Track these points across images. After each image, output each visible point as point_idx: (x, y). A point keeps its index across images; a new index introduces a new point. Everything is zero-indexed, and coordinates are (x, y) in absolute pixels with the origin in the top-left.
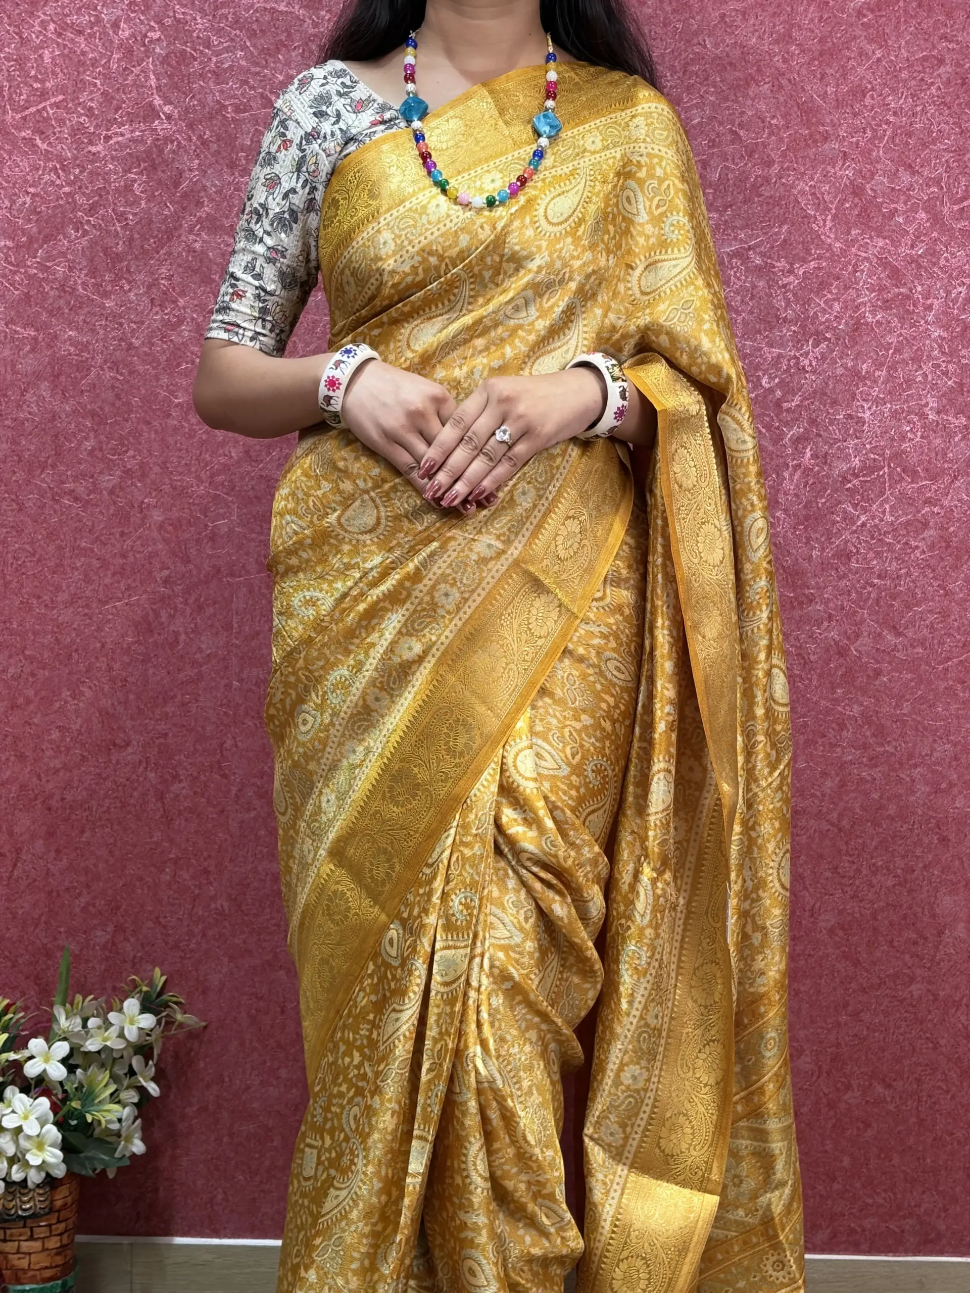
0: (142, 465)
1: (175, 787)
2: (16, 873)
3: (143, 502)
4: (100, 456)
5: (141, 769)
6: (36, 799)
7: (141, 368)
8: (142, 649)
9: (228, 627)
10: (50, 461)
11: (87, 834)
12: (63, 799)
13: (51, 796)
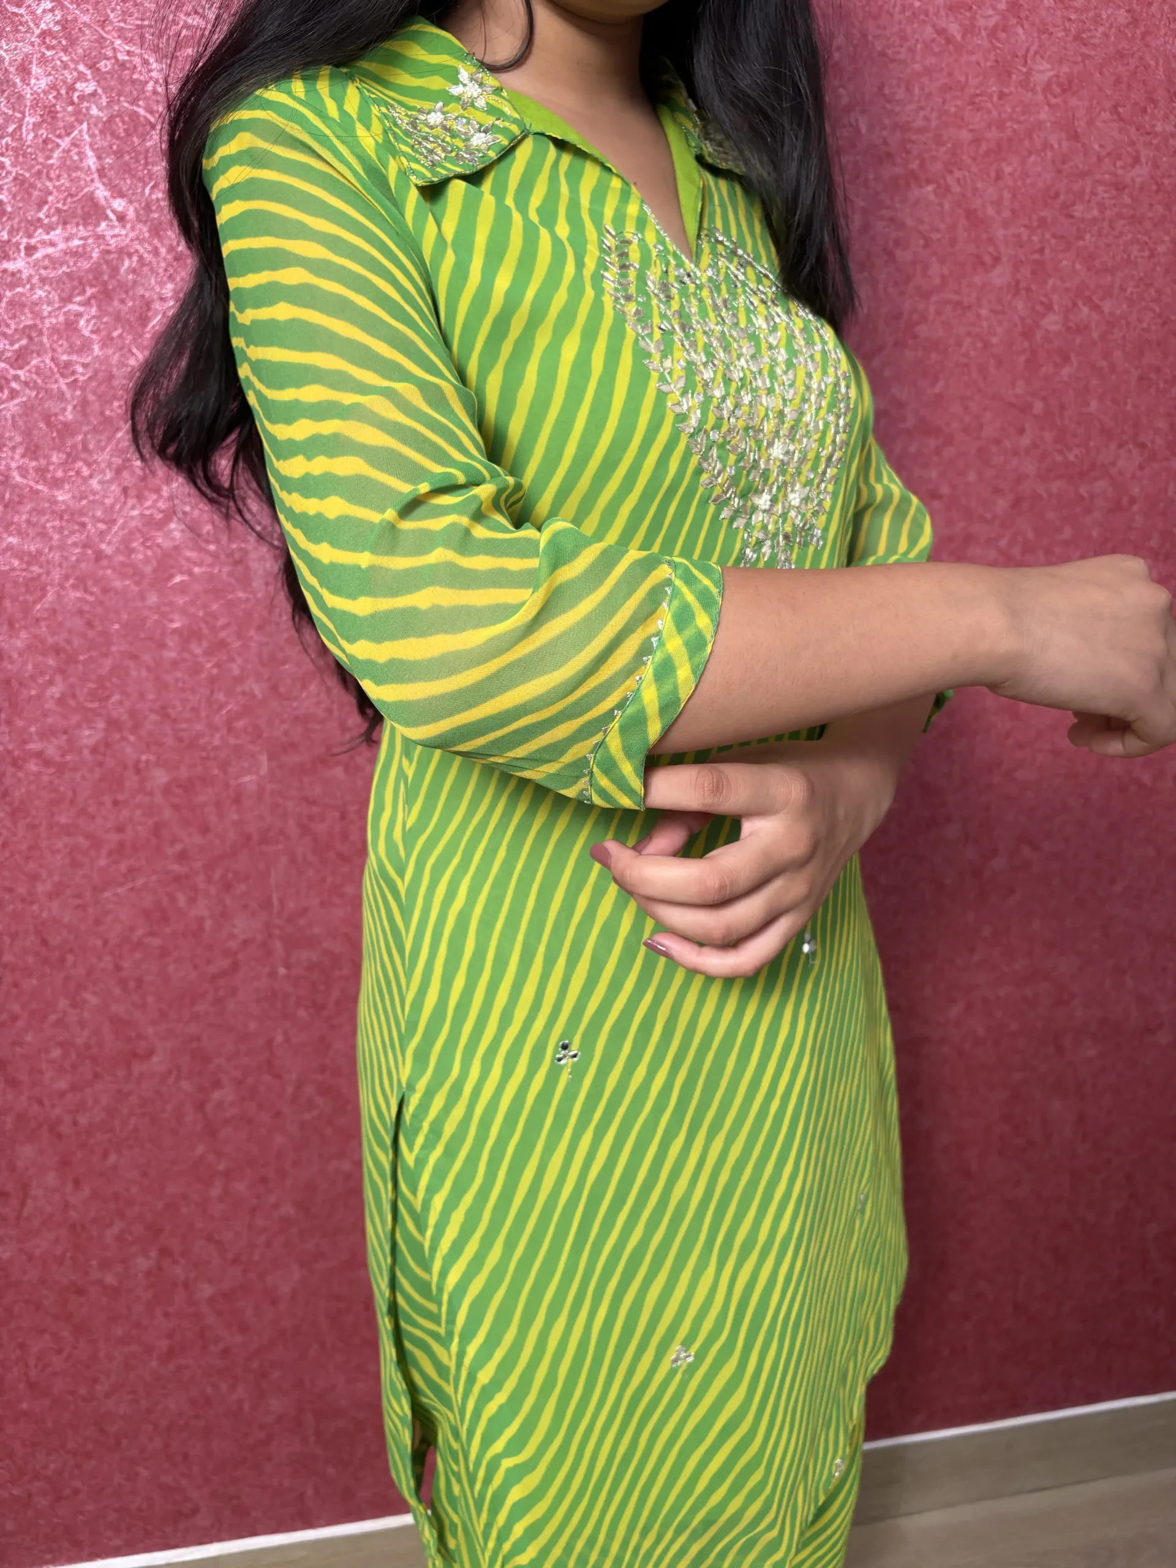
0: (133, 713)
1: (216, 1095)
3: (138, 761)
4: (73, 703)
5: (171, 1080)
6: (40, 1126)
7: (118, 584)
8: (156, 942)
9: (267, 904)
11: (113, 1158)
12: (75, 1123)
13: (59, 1121)
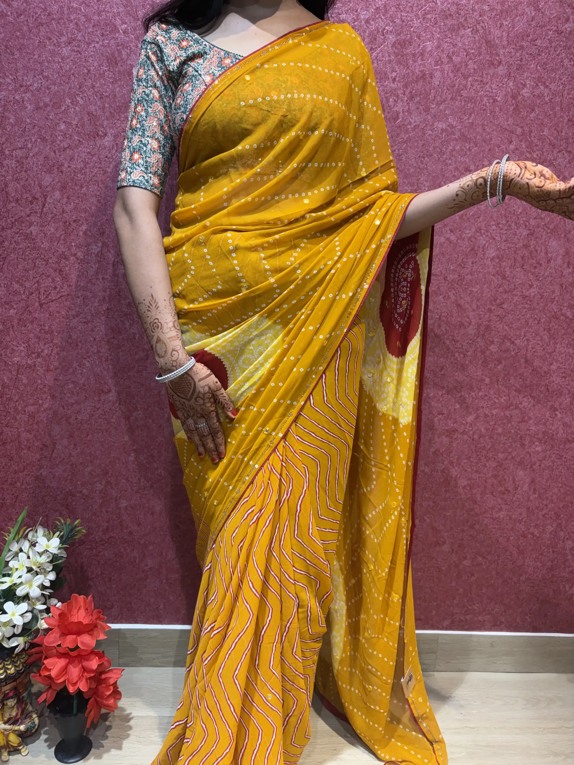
2: (54, 455)
4: (90, 234)
5: (117, 404)
6: (62, 418)
8: (115, 342)
10: (62, 238)
11: (90, 436)
12: (76, 419)
13: (70, 417)
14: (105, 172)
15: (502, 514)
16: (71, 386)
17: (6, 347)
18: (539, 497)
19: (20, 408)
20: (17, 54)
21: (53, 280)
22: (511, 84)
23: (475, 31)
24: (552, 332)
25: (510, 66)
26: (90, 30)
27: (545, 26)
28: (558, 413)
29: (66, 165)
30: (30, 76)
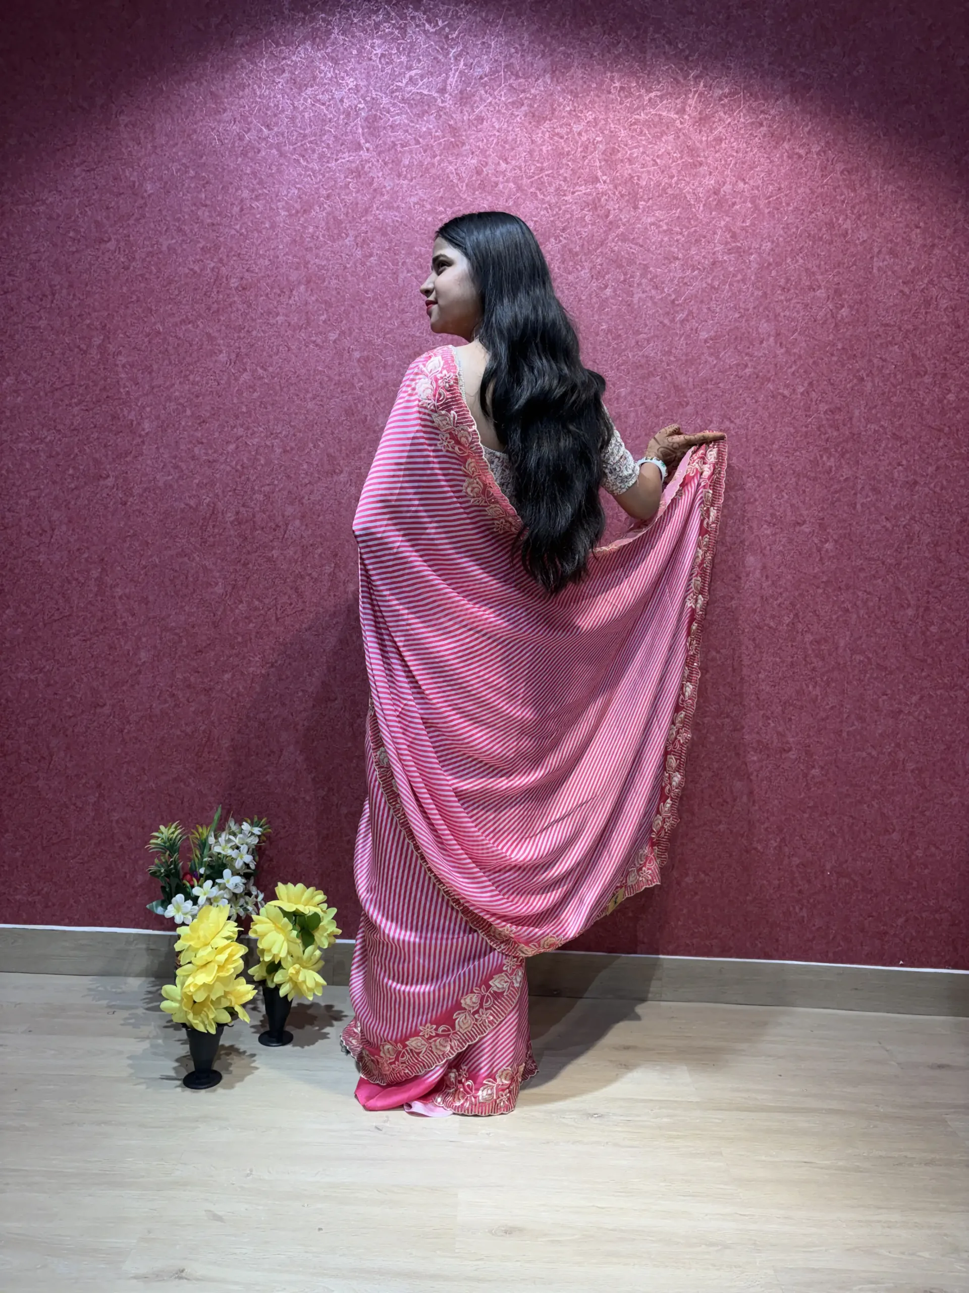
14: (340, 503)
15: (722, 827)
16: (300, 694)
17: (244, 658)
18: (760, 809)
19: (252, 715)
20: (270, 408)
21: (290, 597)
22: (699, 421)
23: (664, 378)
24: (757, 642)
25: (696, 405)
26: (332, 388)
27: (726, 371)
28: (770, 721)
29: (306, 498)
30: (279, 426)
